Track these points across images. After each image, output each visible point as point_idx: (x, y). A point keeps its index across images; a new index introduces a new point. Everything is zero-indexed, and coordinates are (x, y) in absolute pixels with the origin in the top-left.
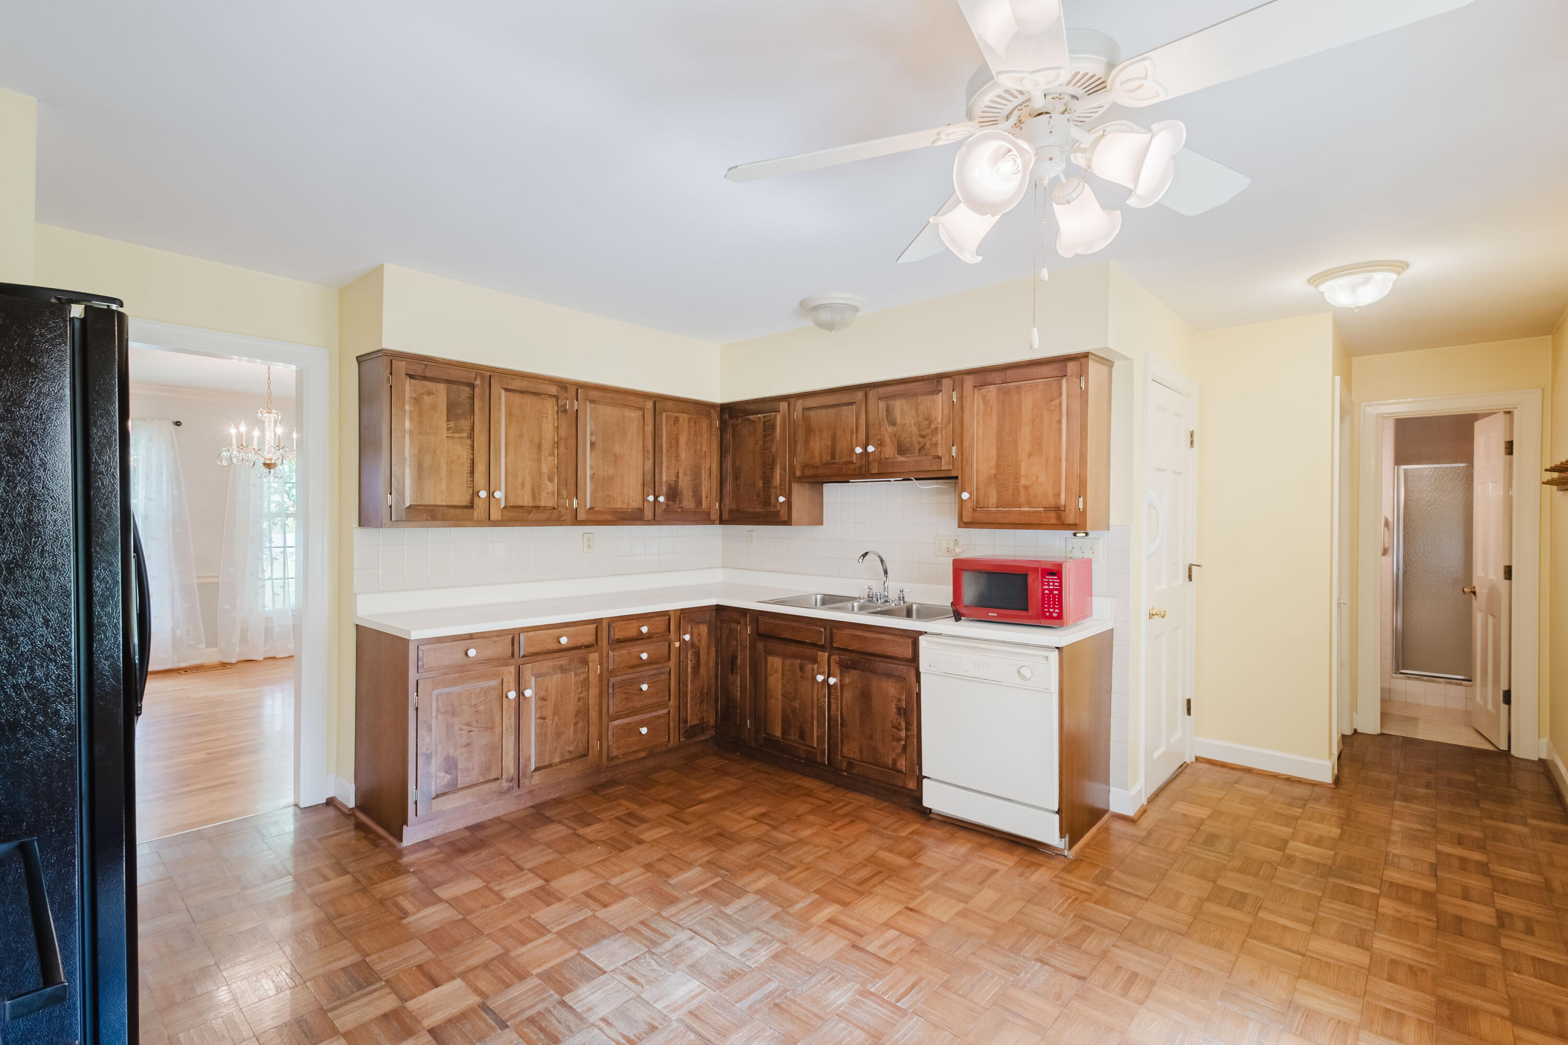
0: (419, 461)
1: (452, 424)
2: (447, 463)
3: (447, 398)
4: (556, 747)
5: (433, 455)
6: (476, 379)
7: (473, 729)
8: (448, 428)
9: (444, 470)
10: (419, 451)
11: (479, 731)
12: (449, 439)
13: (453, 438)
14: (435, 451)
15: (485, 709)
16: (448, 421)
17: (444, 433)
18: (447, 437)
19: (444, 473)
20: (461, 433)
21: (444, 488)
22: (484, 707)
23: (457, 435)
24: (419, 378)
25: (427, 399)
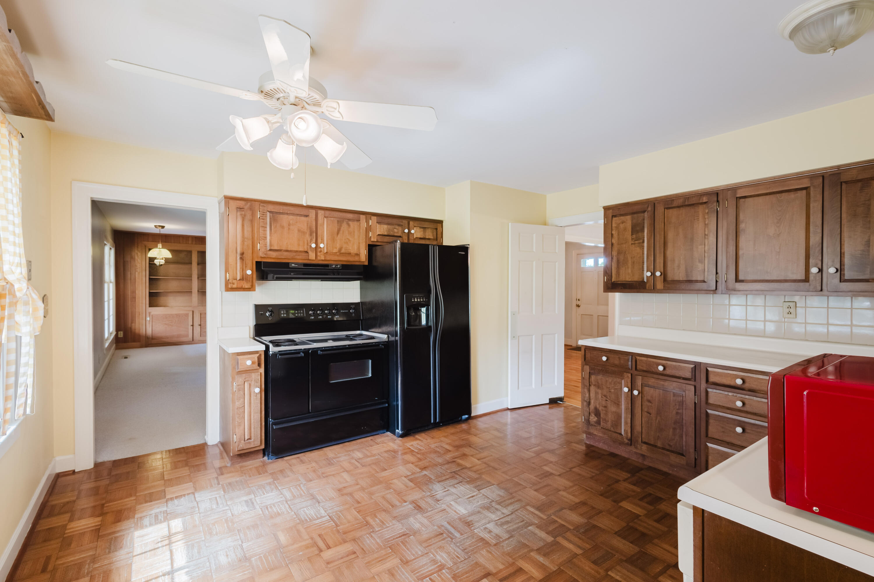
0: (618, 259)
1: (634, 236)
2: (632, 258)
3: (632, 223)
4: (658, 436)
5: (625, 255)
6: (648, 207)
7: (608, 400)
8: (632, 239)
9: (630, 262)
10: (618, 253)
11: (611, 402)
12: (633, 245)
13: (635, 244)
14: (625, 252)
15: (614, 392)
16: (632, 235)
17: (631, 242)
18: (632, 244)
19: (630, 264)
20: (639, 240)
21: (630, 271)
22: (613, 391)
23: (636, 242)
24: (619, 216)
25: (622, 226)
